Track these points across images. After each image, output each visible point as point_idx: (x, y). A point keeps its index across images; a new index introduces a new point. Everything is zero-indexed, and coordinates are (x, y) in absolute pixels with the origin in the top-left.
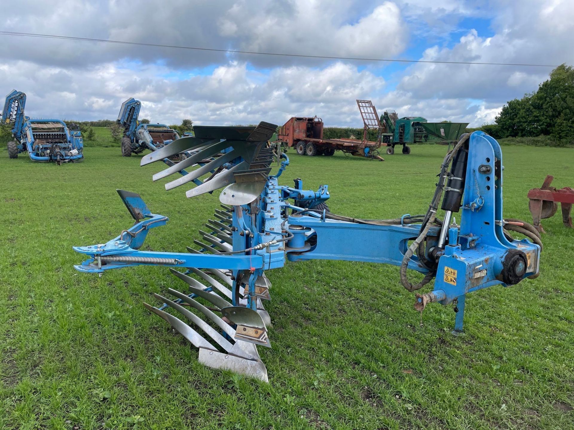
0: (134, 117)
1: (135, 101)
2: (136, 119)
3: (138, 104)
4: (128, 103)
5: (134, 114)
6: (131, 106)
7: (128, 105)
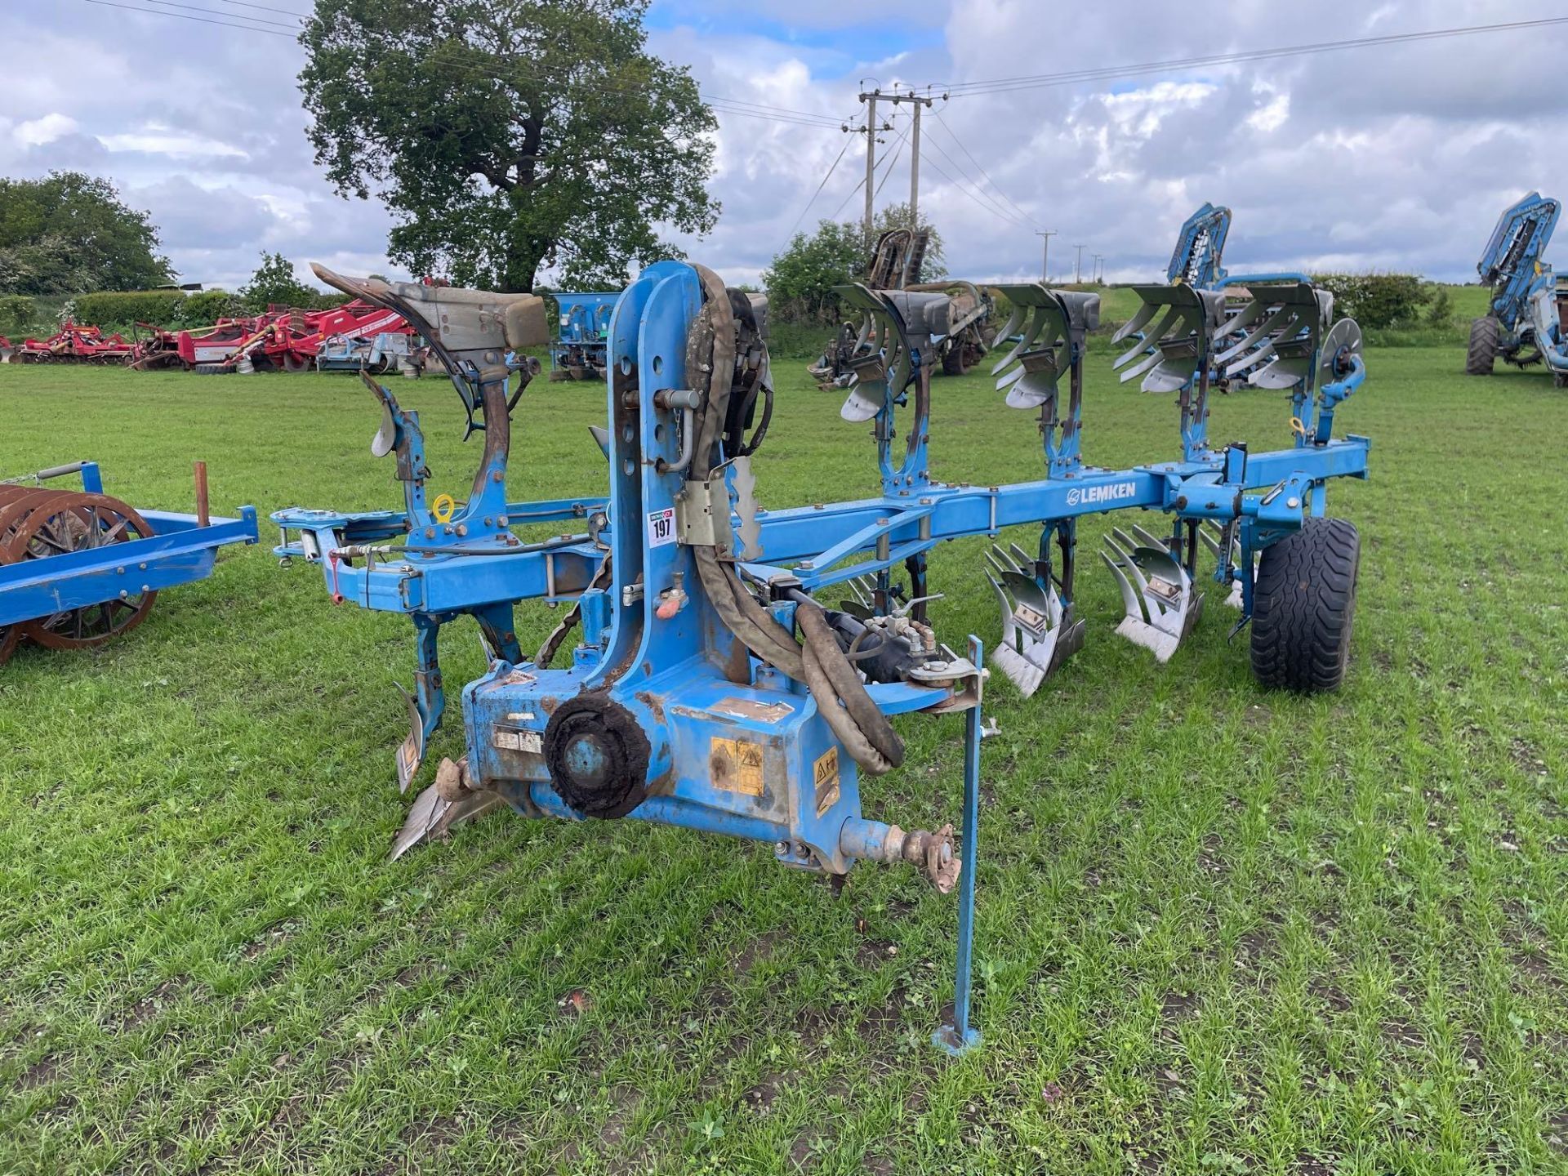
0: (1529, 252)
1: (1540, 200)
2: (1536, 257)
3: (1551, 208)
4: (1514, 209)
5: (1532, 241)
6: (1525, 217)
7: (1515, 214)
